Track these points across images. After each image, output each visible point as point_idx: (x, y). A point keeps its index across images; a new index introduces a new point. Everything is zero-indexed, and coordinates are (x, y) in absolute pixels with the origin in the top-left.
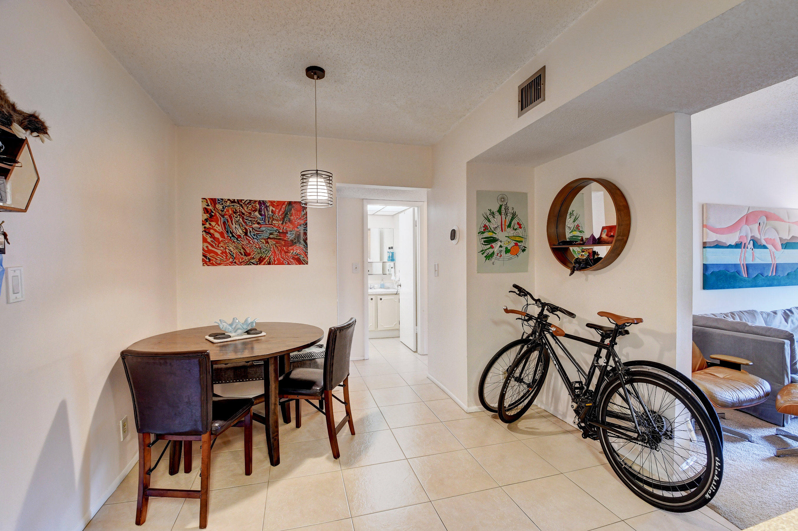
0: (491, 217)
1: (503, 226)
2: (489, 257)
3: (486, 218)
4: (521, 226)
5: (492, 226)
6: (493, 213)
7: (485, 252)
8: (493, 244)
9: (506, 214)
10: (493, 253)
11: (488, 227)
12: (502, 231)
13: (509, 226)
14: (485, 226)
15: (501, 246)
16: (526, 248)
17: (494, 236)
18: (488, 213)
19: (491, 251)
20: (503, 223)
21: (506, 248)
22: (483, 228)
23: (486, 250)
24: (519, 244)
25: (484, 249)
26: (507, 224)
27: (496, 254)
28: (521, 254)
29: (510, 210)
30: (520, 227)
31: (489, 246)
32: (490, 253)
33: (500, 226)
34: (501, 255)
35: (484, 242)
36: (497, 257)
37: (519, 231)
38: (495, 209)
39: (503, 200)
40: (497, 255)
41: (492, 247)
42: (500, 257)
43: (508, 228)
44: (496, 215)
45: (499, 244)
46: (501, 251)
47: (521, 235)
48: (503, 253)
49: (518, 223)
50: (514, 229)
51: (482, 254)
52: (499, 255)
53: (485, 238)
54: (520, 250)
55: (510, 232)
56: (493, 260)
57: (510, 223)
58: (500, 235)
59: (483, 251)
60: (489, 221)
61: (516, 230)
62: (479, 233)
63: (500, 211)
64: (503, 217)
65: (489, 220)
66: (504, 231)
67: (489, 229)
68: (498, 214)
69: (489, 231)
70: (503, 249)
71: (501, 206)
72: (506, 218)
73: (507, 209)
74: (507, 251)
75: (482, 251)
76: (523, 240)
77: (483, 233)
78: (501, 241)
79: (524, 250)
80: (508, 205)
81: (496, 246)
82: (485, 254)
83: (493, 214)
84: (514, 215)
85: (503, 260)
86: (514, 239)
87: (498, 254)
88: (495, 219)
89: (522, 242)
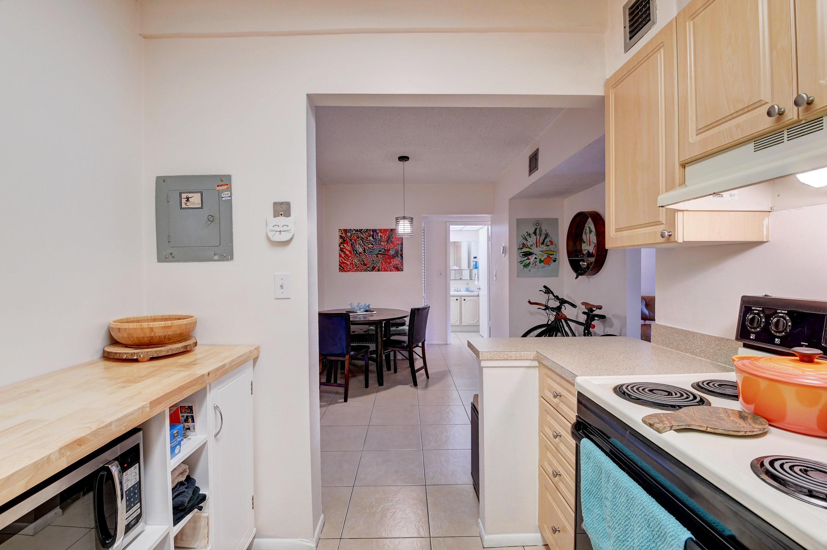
0: (528, 237)
1: (538, 244)
2: (526, 266)
3: (524, 238)
4: (553, 243)
5: (529, 244)
6: (530, 234)
7: (523, 262)
8: (530, 257)
9: (541, 235)
10: (530, 263)
11: (526, 244)
12: (537, 247)
13: (543, 243)
14: (523, 244)
15: (536, 258)
16: (556, 259)
17: (531, 251)
18: (526, 234)
19: (528, 261)
20: (538, 241)
21: (540, 259)
22: (521, 246)
23: (524, 261)
24: (551, 256)
25: (522, 260)
26: (541, 241)
27: (531, 264)
28: (553, 264)
29: (544, 232)
30: (552, 244)
31: (526, 258)
32: (527, 263)
33: (535, 244)
34: (536, 265)
35: (522, 255)
36: (533, 266)
37: (551, 247)
38: (531, 231)
39: (537, 224)
40: (533, 265)
41: (529, 259)
42: (535, 266)
43: (541, 245)
44: (532, 235)
45: (534, 256)
46: (536, 262)
47: (552, 250)
48: (538, 263)
49: (550, 241)
50: (546, 245)
51: (521, 264)
52: (534, 264)
53: (523, 252)
54: (551, 261)
55: (544, 248)
56: (529, 268)
57: (544, 241)
58: (535, 250)
59: (521, 262)
60: (527, 240)
61: (548, 246)
62: (518, 249)
63: (535, 233)
64: (538, 237)
65: (526, 239)
66: (538, 247)
67: (527, 246)
68: (534, 235)
69: (527, 248)
70: (538, 260)
71: (536, 229)
72: (540, 238)
73: (541, 231)
74: (541, 261)
75: (520, 262)
76: (554, 253)
77: (521, 249)
78: (536, 255)
79: (555, 261)
80: (542, 228)
81: (532, 258)
82: (523, 264)
83: (529, 235)
84: (547, 236)
85: (537, 268)
86: (547, 253)
87: (533, 264)
88: (531, 239)
89: (553, 254)
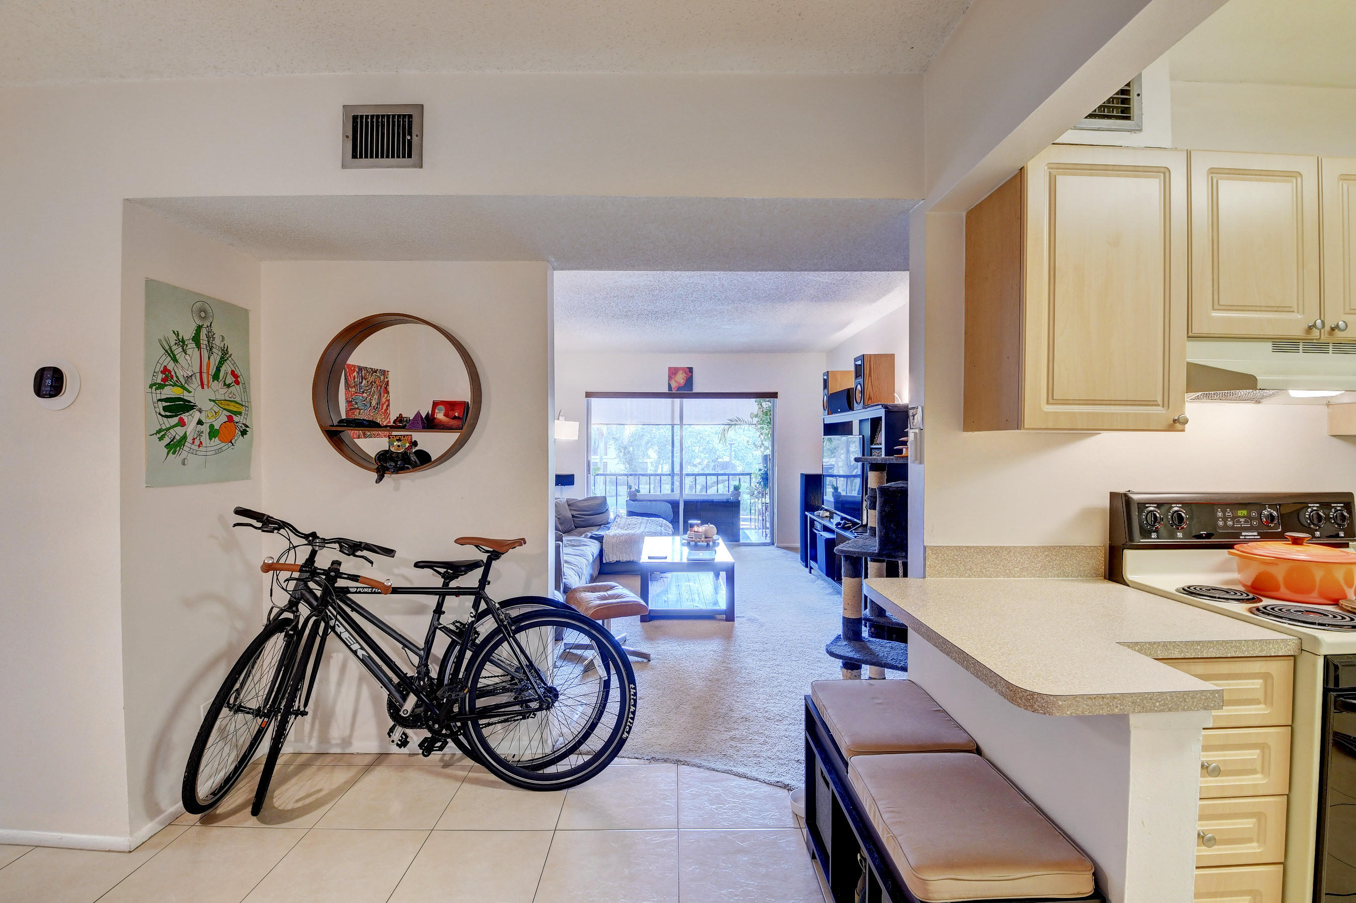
0: (178, 350)
1: (205, 376)
2: (175, 446)
3: (166, 351)
4: (239, 379)
5: (181, 374)
6: (183, 341)
7: (165, 434)
8: (185, 417)
9: (211, 349)
10: (184, 437)
11: (173, 373)
12: (203, 388)
13: (216, 377)
14: (165, 370)
15: (200, 422)
16: (247, 427)
17: (187, 396)
18: (173, 339)
19: (180, 431)
20: (204, 369)
21: (212, 426)
22: (161, 376)
23: (168, 429)
24: (236, 419)
25: (164, 427)
26: (212, 370)
27: (189, 439)
28: (240, 441)
29: (217, 342)
30: (237, 383)
31: (175, 420)
32: (178, 438)
33: (198, 375)
34: (201, 443)
35: (165, 409)
36: (193, 447)
37: (235, 389)
38: (187, 333)
39: (203, 314)
40: (193, 442)
41: (182, 423)
42: (199, 446)
43: (213, 381)
44: (189, 346)
45: (197, 416)
46: (200, 434)
47: (238, 399)
48: (205, 438)
49: (233, 373)
50: (225, 384)
51: (161, 439)
52: (197, 442)
53: (166, 400)
54: (237, 431)
55: (217, 390)
56: (184, 454)
57: (218, 370)
58: (198, 396)
59: (161, 433)
60: (175, 360)
61: (229, 386)
62: (151, 387)
63: (196, 339)
64: (205, 354)
65: (174, 356)
66: (205, 386)
67: (175, 379)
68: (194, 345)
69: (175, 385)
70: (205, 428)
71: (199, 328)
72: (209, 358)
73: (210, 337)
74: (213, 433)
75: (158, 432)
76: (243, 410)
77: (160, 386)
78: (200, 411)
79: (244, 433)
80: (214, 329)
81: (191, 419)
82: (167, 440)
83: (182, 343)
84: (225, 355)
85: (204, 453)
86: (226, 407)
87: (194, 439)
88: (187, 357)
89: (240, 414)
